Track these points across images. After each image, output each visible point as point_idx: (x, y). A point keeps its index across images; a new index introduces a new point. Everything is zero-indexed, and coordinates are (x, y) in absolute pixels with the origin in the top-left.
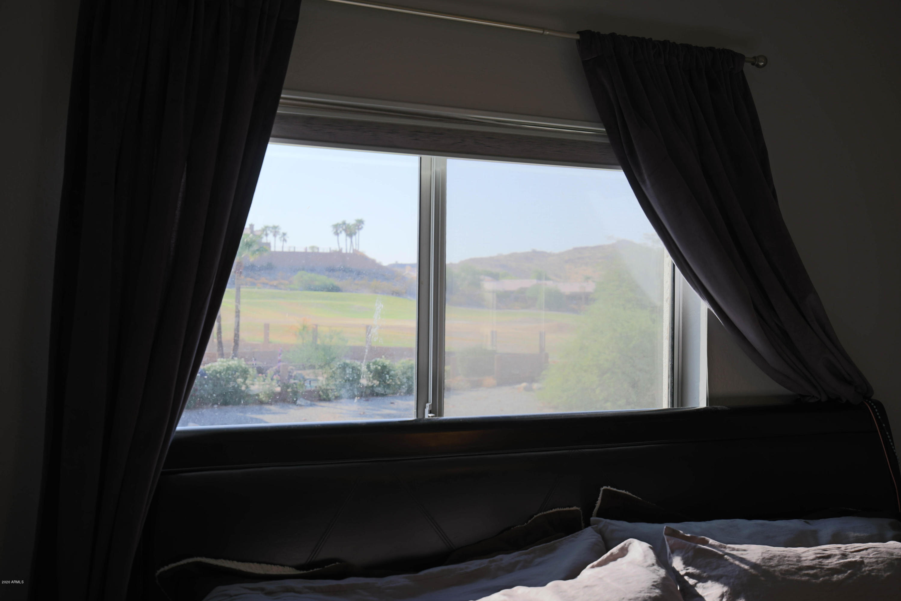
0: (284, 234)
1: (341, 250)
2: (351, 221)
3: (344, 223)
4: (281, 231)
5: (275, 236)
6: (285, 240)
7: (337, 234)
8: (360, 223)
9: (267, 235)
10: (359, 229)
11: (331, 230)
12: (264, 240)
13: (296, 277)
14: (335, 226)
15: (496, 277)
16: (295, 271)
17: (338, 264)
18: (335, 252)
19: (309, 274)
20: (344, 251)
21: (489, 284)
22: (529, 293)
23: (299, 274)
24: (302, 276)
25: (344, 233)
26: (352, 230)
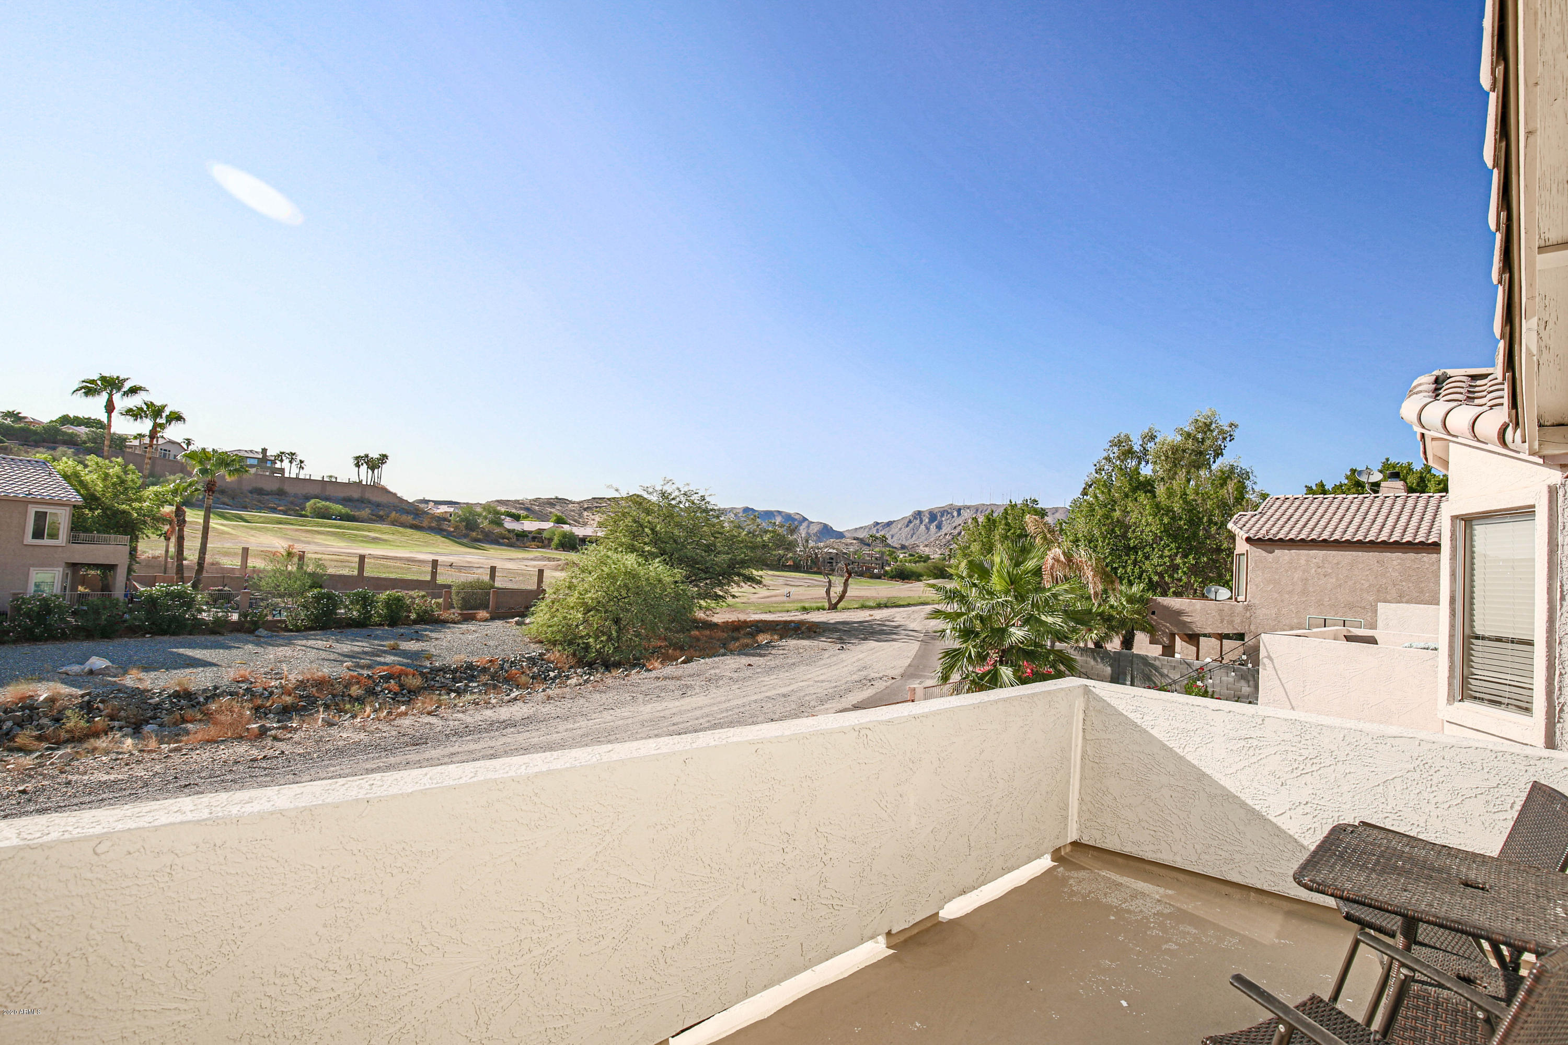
0: (301, 462)
1: (361, 482)
2: (374, 455)
3: (367, 456)
4: (299, 458)
5: (291, 462)
6: (301, 468)
7: (358, 465)
8: (384, 458)
9: (282, 461)
10: (382, 463)
11: (352, 462)
12: (278, 465)
13: (308, 504)
14: (357, 458)
15: (517, 518)
16: (308, 498)
17: (356, 495)
18: (355, 482)
19: (324, 503)
20: (364, 483)
21: (509, 524)
22: (545, 535)
23: (313, 501)
24: (315, 504)
25: (365, 466)
26: (375, 464)
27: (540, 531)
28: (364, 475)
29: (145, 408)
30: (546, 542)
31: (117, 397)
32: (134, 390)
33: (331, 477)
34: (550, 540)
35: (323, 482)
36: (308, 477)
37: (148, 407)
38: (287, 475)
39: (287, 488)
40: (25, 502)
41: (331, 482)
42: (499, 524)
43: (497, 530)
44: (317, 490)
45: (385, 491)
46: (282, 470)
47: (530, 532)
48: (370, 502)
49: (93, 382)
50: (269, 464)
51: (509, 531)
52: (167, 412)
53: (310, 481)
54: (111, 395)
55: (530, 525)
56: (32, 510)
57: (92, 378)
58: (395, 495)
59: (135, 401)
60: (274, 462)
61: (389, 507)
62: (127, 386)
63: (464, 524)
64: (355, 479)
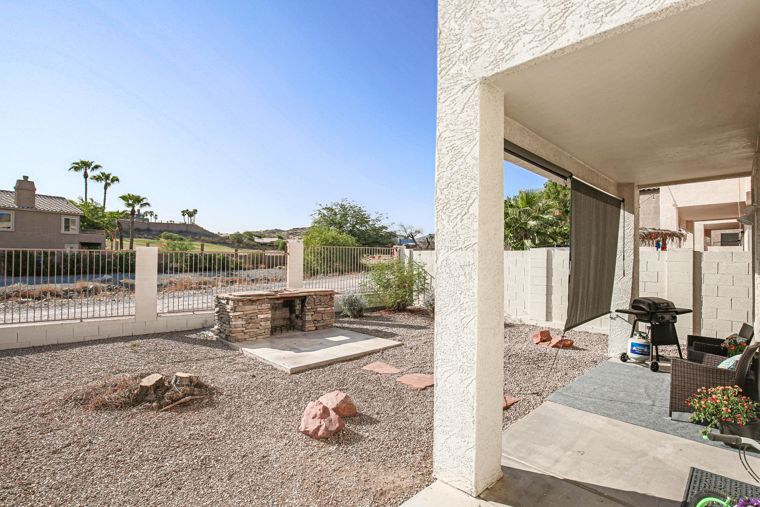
0: (156, 215)
1: (186, 223)
2: (191, 210)
3: (188, 210)
4: (154, 214)
5: (151, 216)
6: (156, 218)
7: (184, 215)
8: (195, 211)
9: (147, 215)
10: (195, 214)
11: (181, 214)
12: (145, 217)
13: (162, 234)
14: (183, 212)
15: (260, 237)
16: (161, 232)
17: (184, 229)
18: (183, 223)
19: (169, 233)
20: (187, 223)
21: (257, 240)
22: (275, 244)
23: (164, 233)
24: (165, 234)
25: (187, 215)
26: (192, 214)
27: (272, 243)
28: (187, 220)
29: (101, 175)
30: (275, 247)
31: (89, 171)
32: (97, 167)
33: (171, 221)
34: (278, 246)
35: (168, 224)
36: (160, 222)
37: (103, 176)
38: (150, 221)
39: (151, 228)
40: (60, 214)
41: (172, 224)
42: (253, 240)
43: (252, 243)
44: (165, 228)
45: (197, 226)
46: (148, 219)
47: (268, 243)
48: (191, 232)
49: (77, 164)
50: (141, 217)
51: (258, 243)
52: (111, 177)
53: (161, 224)
54: (86, 170)
55: (266, 240)
56: (63, 218)
57: (77, 162)
58: (202, 228)
59: (97, 173)
60: (143, 216)
61: (200, 234)
62: (93, 165)
63: (236, 240)
64: (183, 222)
